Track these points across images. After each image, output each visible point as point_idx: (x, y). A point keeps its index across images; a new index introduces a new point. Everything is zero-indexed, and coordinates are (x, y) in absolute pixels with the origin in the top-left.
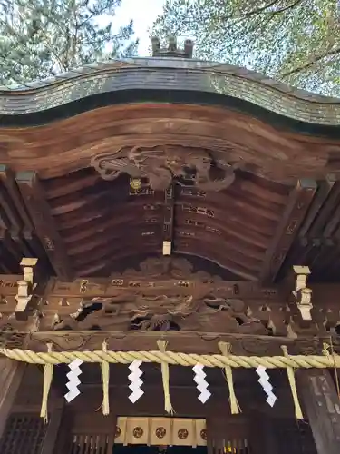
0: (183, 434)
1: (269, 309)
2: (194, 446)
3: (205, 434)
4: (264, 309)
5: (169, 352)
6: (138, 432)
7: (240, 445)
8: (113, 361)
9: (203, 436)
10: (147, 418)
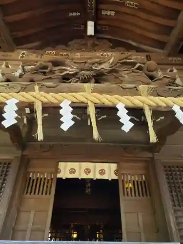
0: (102, 172)
1: (175, 71)
2: (110, 179)
3: (117, 172)
4: (171, 71)
5: (95, 94)
6: (72, 171)
7: (140, 179)
8: (45, 100)
9: (116, 174)
10: (78, 163)
